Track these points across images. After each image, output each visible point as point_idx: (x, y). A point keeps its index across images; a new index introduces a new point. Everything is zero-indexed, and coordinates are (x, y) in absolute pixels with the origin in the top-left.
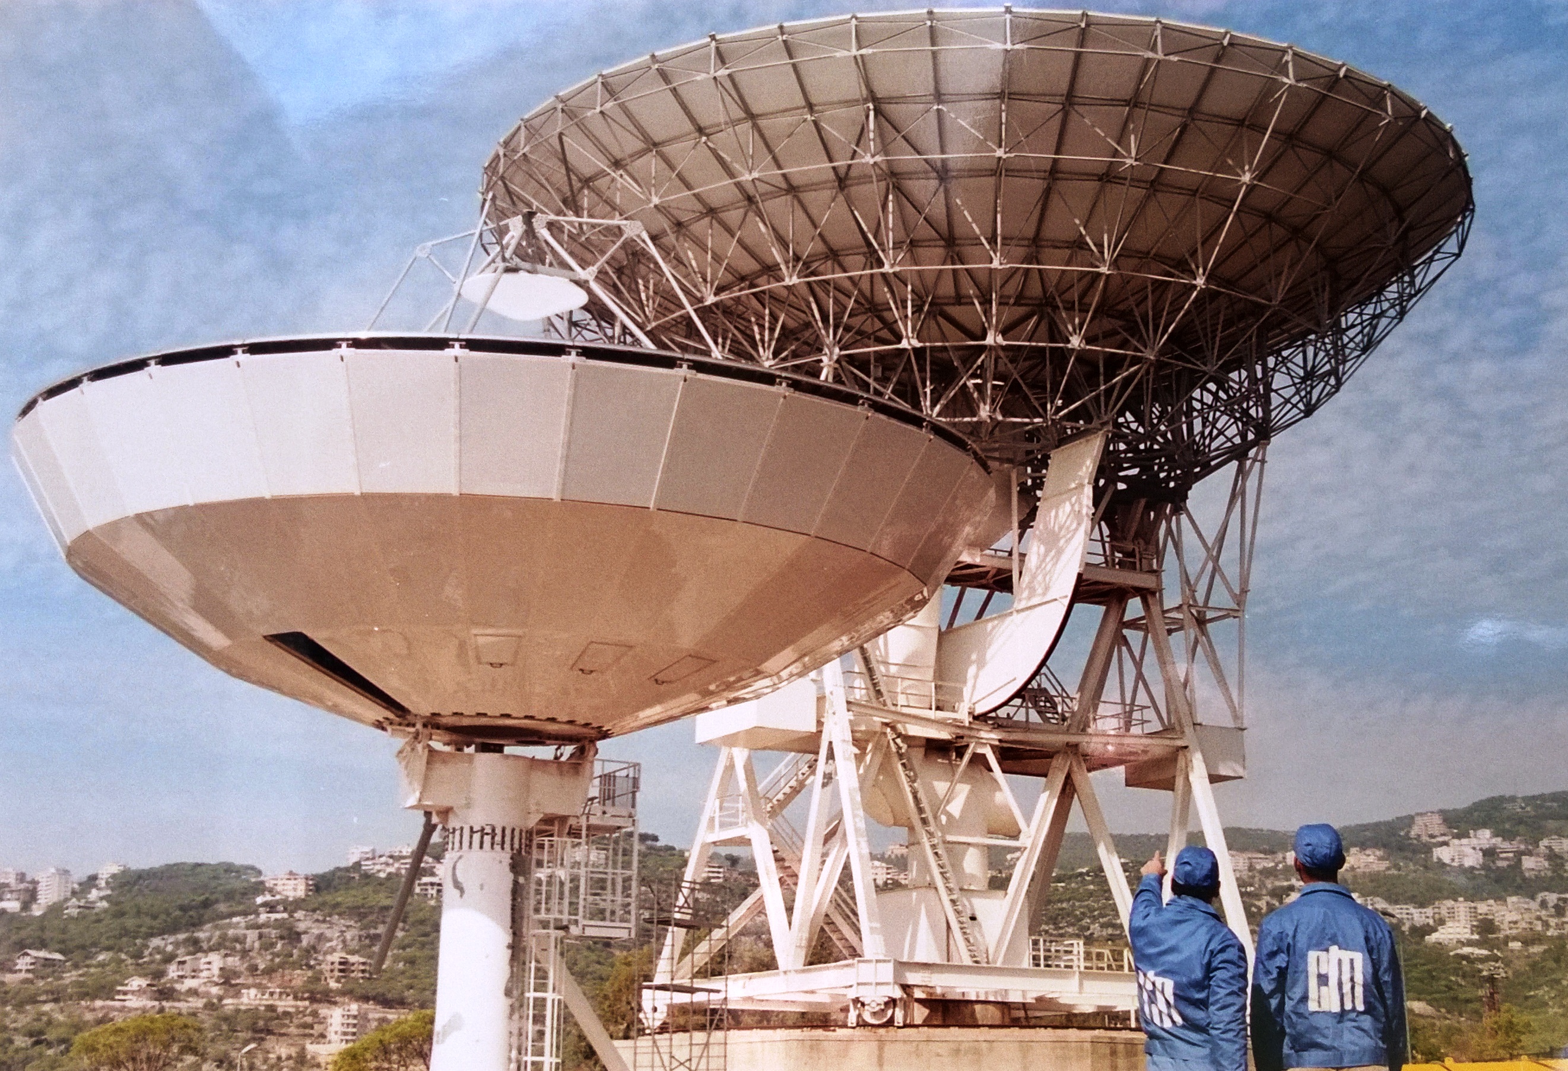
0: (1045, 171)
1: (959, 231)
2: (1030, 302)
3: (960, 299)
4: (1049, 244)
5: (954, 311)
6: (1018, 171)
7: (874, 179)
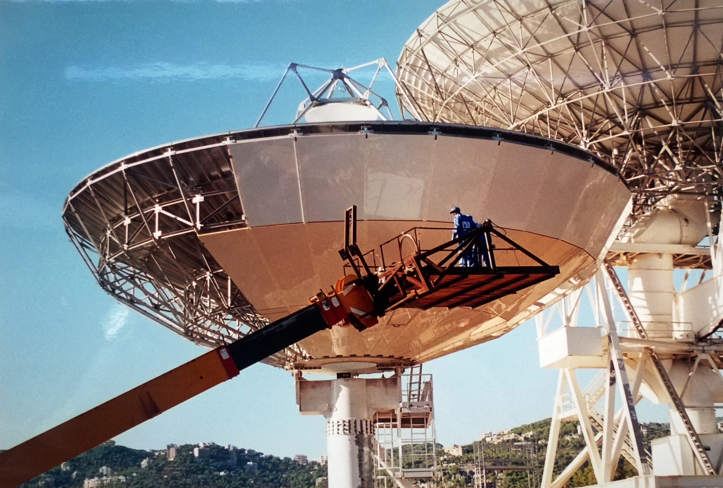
0: (692, 21)
1: (649, 64)
2: (698, 100)
3: (657, 104)
4: (702, 64)
5: (655, 111)
6: (675, 23)
7: (591, 42)
